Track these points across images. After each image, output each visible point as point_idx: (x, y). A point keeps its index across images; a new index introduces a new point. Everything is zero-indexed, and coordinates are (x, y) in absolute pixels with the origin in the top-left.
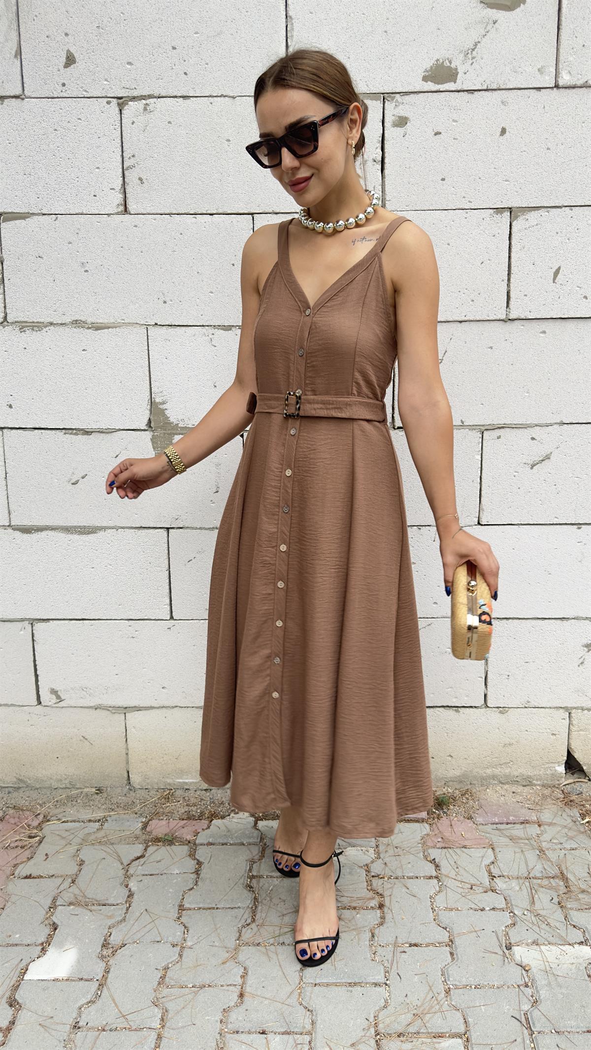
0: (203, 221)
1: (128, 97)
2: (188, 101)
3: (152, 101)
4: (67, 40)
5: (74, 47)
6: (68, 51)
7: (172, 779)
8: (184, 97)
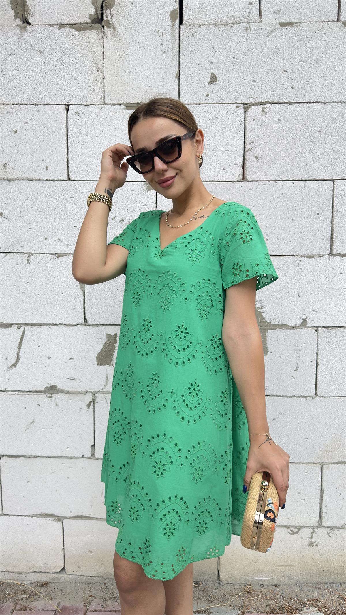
0: (298, 185)
1: (252, 103)
2: (293, 106)
3: (268, 105)
4: (212, 66)
5: (217, 71)
6: (212, 74)
7: (251, 577)
8: (291, 103)
